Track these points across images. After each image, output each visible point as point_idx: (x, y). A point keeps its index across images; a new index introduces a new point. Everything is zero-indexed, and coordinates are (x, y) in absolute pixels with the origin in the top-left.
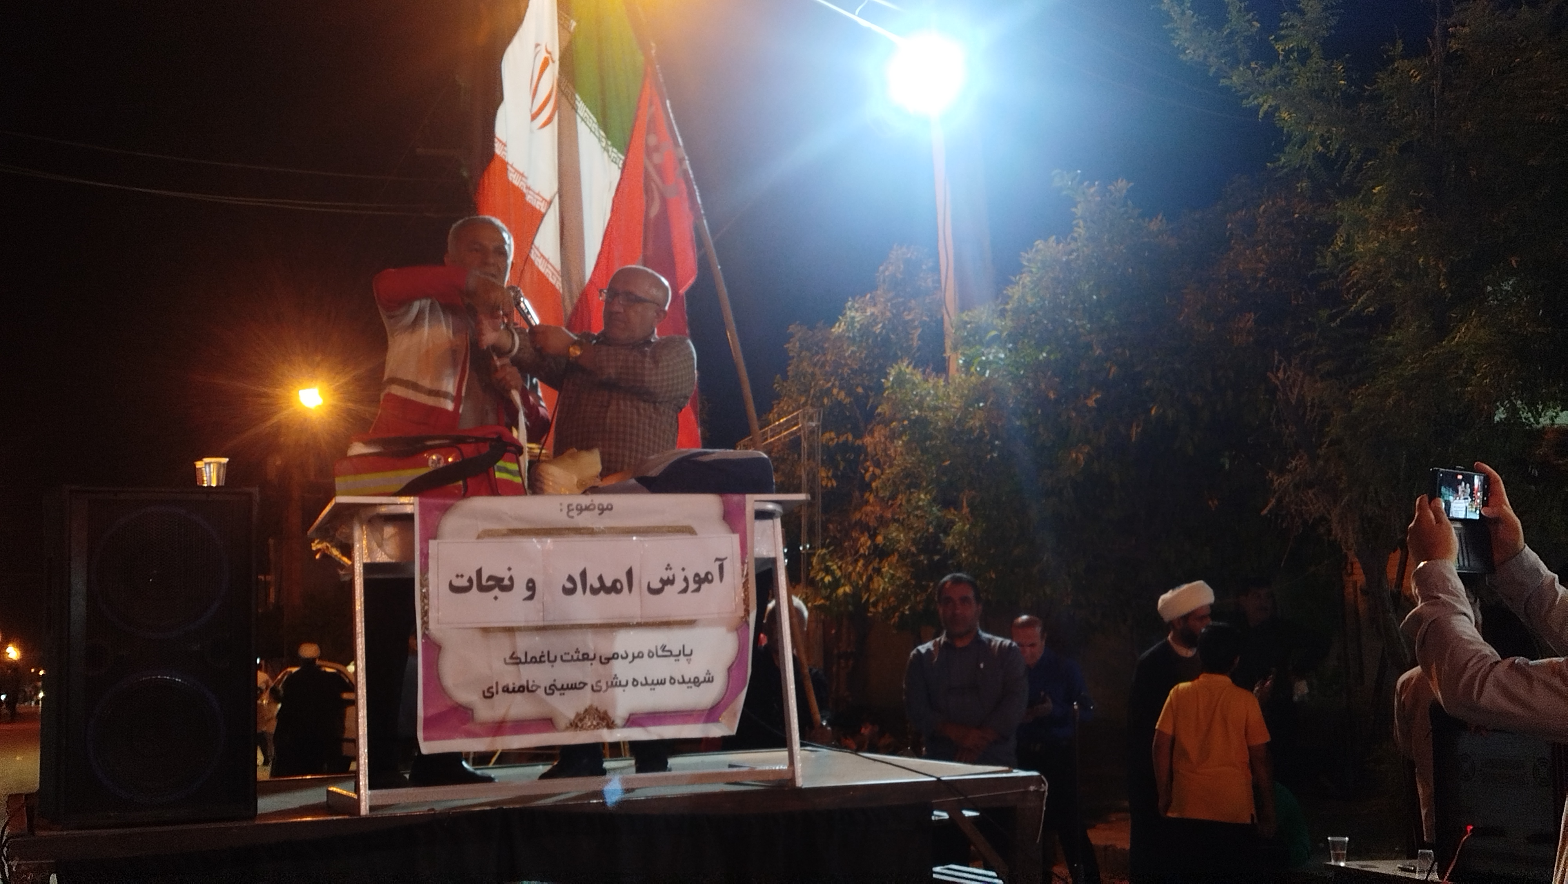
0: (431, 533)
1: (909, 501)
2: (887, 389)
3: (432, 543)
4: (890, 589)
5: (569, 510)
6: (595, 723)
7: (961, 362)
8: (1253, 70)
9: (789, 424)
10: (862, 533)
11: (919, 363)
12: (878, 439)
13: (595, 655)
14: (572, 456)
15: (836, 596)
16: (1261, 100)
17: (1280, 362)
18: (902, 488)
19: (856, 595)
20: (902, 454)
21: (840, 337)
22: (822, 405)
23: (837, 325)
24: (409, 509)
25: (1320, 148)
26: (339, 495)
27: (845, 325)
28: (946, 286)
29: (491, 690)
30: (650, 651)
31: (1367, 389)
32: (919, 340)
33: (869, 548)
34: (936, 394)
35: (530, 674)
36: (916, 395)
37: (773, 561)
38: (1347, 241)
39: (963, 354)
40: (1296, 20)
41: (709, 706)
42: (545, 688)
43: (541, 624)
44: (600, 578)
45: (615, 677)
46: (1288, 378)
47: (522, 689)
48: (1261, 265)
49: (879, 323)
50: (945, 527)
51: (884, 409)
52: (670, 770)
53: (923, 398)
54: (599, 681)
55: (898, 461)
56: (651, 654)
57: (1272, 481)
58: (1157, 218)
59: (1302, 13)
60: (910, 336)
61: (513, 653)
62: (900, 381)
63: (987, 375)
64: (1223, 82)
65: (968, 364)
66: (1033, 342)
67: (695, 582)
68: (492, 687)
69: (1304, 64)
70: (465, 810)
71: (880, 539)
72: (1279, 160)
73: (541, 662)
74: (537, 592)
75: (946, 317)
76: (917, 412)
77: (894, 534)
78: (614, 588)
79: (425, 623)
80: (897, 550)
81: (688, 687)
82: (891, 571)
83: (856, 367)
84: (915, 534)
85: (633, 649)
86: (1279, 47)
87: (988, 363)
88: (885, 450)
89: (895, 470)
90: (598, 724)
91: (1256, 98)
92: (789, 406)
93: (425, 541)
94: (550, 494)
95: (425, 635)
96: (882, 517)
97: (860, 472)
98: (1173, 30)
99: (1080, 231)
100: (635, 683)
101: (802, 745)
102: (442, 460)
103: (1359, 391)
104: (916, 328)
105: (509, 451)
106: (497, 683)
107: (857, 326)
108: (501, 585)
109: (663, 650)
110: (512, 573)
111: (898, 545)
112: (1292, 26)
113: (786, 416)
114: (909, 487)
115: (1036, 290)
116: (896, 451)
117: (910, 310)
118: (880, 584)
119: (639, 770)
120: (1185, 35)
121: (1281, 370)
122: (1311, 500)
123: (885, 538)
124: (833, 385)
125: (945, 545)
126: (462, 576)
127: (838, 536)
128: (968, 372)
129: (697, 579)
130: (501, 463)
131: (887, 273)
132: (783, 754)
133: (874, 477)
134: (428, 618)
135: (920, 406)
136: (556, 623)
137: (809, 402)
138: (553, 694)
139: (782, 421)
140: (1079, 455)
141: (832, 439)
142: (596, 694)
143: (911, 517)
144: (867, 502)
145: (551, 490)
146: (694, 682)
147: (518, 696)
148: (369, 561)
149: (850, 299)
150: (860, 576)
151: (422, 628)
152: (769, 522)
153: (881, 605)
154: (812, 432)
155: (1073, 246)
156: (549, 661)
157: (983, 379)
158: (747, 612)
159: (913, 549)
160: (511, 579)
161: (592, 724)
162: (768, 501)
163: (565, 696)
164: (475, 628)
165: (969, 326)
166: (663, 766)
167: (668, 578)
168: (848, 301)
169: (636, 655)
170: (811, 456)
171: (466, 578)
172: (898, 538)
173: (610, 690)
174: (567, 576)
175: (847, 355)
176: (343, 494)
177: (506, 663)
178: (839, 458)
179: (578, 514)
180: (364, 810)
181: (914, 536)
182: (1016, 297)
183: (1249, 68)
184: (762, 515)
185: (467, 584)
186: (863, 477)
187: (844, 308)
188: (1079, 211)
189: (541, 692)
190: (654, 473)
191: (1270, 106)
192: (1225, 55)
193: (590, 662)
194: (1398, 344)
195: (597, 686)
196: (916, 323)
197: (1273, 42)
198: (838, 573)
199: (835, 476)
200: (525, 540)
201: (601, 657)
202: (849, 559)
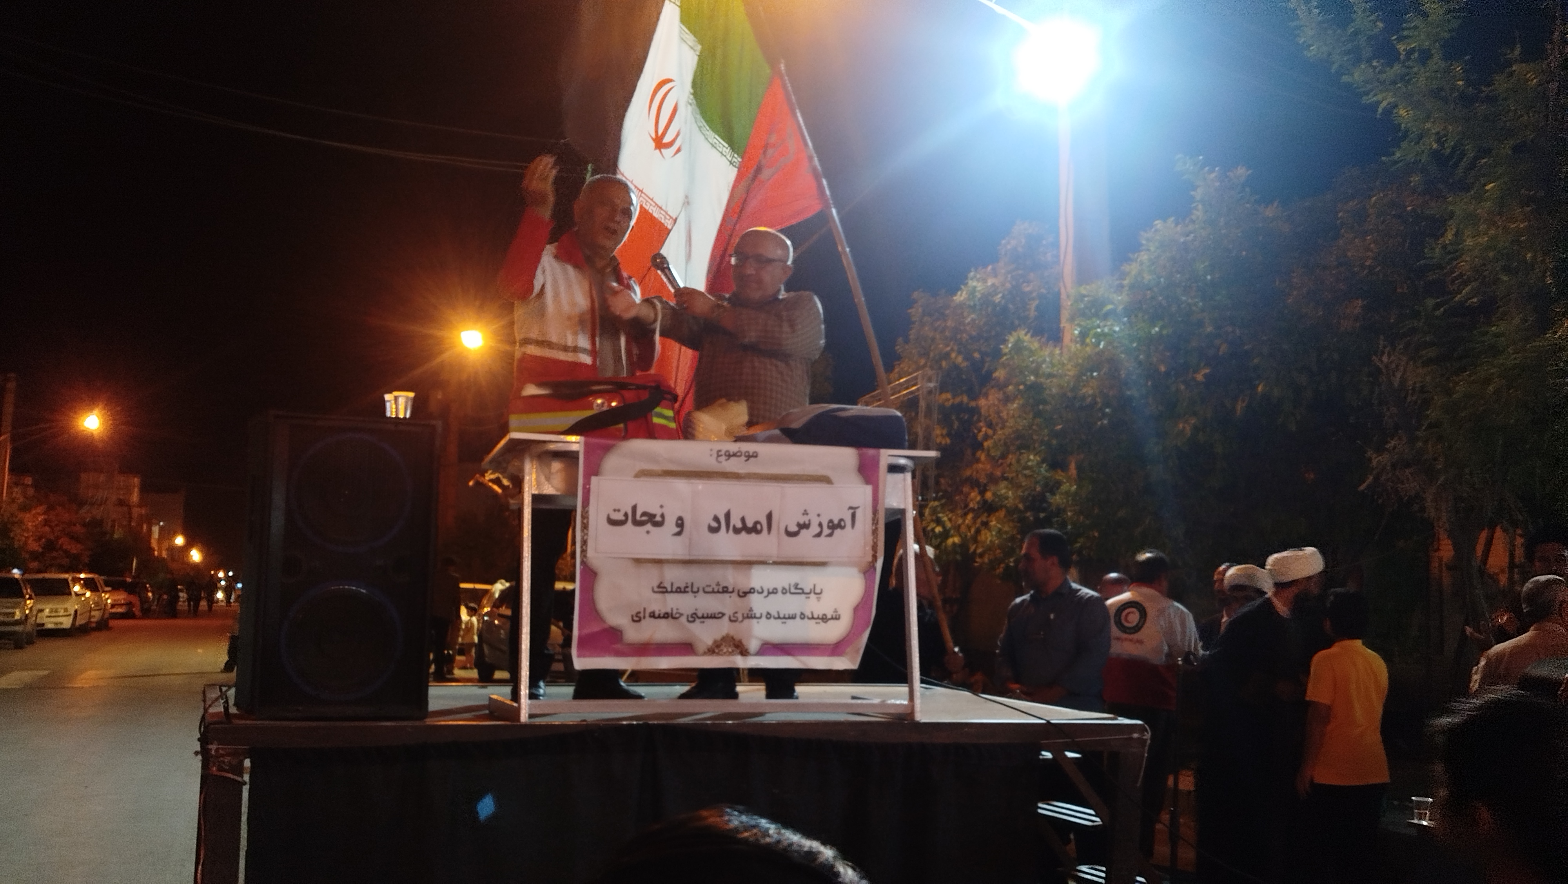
0: (593, 470)
1: (1018, 461)
2: (1005, 354)
3: (594, 479)
4: (997, 542)
5: (719, 456)
6: (730, 650)
7: (1076, 332)
8: (1375, 68)
9: (907, 385)
10: (972, 488)
11: (1037, 332)
12: (992, 402)
13: (733, 589)
14: (721, 405)
15: (945, 547)
16: (1380, 97)
17: (1385, 347)
18: (1012, 448)
19: (964, 546)
20: (1013, 416)
21: (961, 305)
22: (940, 368)
23: (959, 293)
24: (575, 447)
25: (1435, 146)
26: (512, 431)
27: (967, 293)
28: (1064, 261)
29: (639, 615)
30: (784, 589)
31: (1470, 376)
32: (1035, 311)
33: (978, 503)
34: (1051, 362)
35: (673, 602)
36: (1032, 362)
37: (903, 512)
38: (1456, 235)
39: (1079, 325)
40: (1418, 22)
41: (835, 642)
42: (688, 616)
43: (687, 558)
44: (743, 520)
45: (751, 610)
46: (1391, 362)
47: (666, 616)
48: (1370, 254)
49: (1000, 292)
50: (1053, 487)
51: (1000, 374)
52: (797, 698)
53: (1039, 366)
54: (736, 613)
55: (1011, 423)
56: (784, 591)
57: (1370, 460)
58: (1272, 205)
59: (1425, 15)
60: (1028, 307)
61: (661, 583)
62: (1018, 347)
63: (1101, 346)
64: (1345, 79)
65: (1083, 335)
66: (1146, 317)
67: (829, 527)
68: (639, 613)
69: (1424, 64)
70: (614, 723)
71: (989, 495)
72: (1394, 154)
73: (685, 592)
74: (685, 529)
75: (1063, 290)
76: (1032, 378)
77: (1003, 491)
78: (755, 529)
79: (584, 552)
80: (1005, 506)
81: (817, 623)
82: (999, 526)
83: (974, 333)
84: (1023, 492)
85: (769, 585)
86: (1401, 47)
87: (1104, 335)
88: (998, 413)
89: (1007, 431)
90: (733, 651)
91: (1375, 95)
92: (909, 367)
93: (588, 475)
94: (701, 440)
95: (583, 563)
96: (992, 474)
97: (973, 432)
98: (1299, 27)
99: (1199, 213)
100: (769, 616)
101: (922, 682)
102: (606, 404)
103: (1461, 378)
104: (1033, 299)
105: (665, 399)
106: (645, 609)
107: (978, 295)
108: (653, 520)
109: (796, 588)
110: (664, 510)
111: (1006, 502)
112: (1416, 28)
113: (905, 377)
114: (1019, 448)
115: (1153, 268)
116: (1008, 414)
117: (1029, 282)
118: (988, 537)
119: (769, 696)
120: (1311, 33)
121: (1386, 355)
122: (1408, 479)
123: (994, 494)
124: (952, 350)
125: (1050, 504)
126: (619, 511)
127: (949, 489)
128: (1083, 343)
129: (831, 524)
130: (658, 410)
131: (1009, 247)
132: (903, 689)
133: (986, 437)
134: (586, 547)
135: (1036, 372)
136: (701, 558)
137: (929, 364)
138: (694, 621)
139: (902, 380)
140: (1186, 426)
141: (948, 400)
142: (734, 624)
143: (1020, 476)
144: (978, 461)
145: (701, 436)
146: (822, 619)
147: (663, 621)
148: (536, 492)
149: (973, 270)
150: (969, 528)
151: (581, 556)
152: (899, 476)
153: (987, 556)
154: (930, 392)
155: (1191, 227)
156: (693, 592)
157: (1097, 350)
158: (875, 558)
159: (1021, 506)
160: (663, 516)
161: (728, 651)
162: (900, 456)
163: (705, 624)
164: (629, 559)
165: (1086, 299)
166: (789, 693)
167: (805, 523)
168: (971, 271)
169: (771, 591)
170: (929, 413)
171: (622, 513)
172: (1007, 494)
173: (746, 621)
174: (712, 517)
175: (967, 321)
176: (516, 431)
177: (654, 592)
178: (953, 418)
179: (727, 460)
180: (524, 717)
181: (1022, 494)
182: (1133, 273)
183: (1371, 66)
184: (894, 469)
185: (623, 518)
186: (975, 437)
187: (966, 278)
188: (1198, 194)
189: (683, 619)
190: (795, 425)
191: (1389, 104)
192: (1348, 52)
193: (729, 595)
194: (1502, 334)
195: (734, 617)
196: (1034, 294)
197: (1395, 42)
198: (948, 525)
199: (949, 435)
200: (675, 481)
201: (739, 591)
202: (960, 512)
